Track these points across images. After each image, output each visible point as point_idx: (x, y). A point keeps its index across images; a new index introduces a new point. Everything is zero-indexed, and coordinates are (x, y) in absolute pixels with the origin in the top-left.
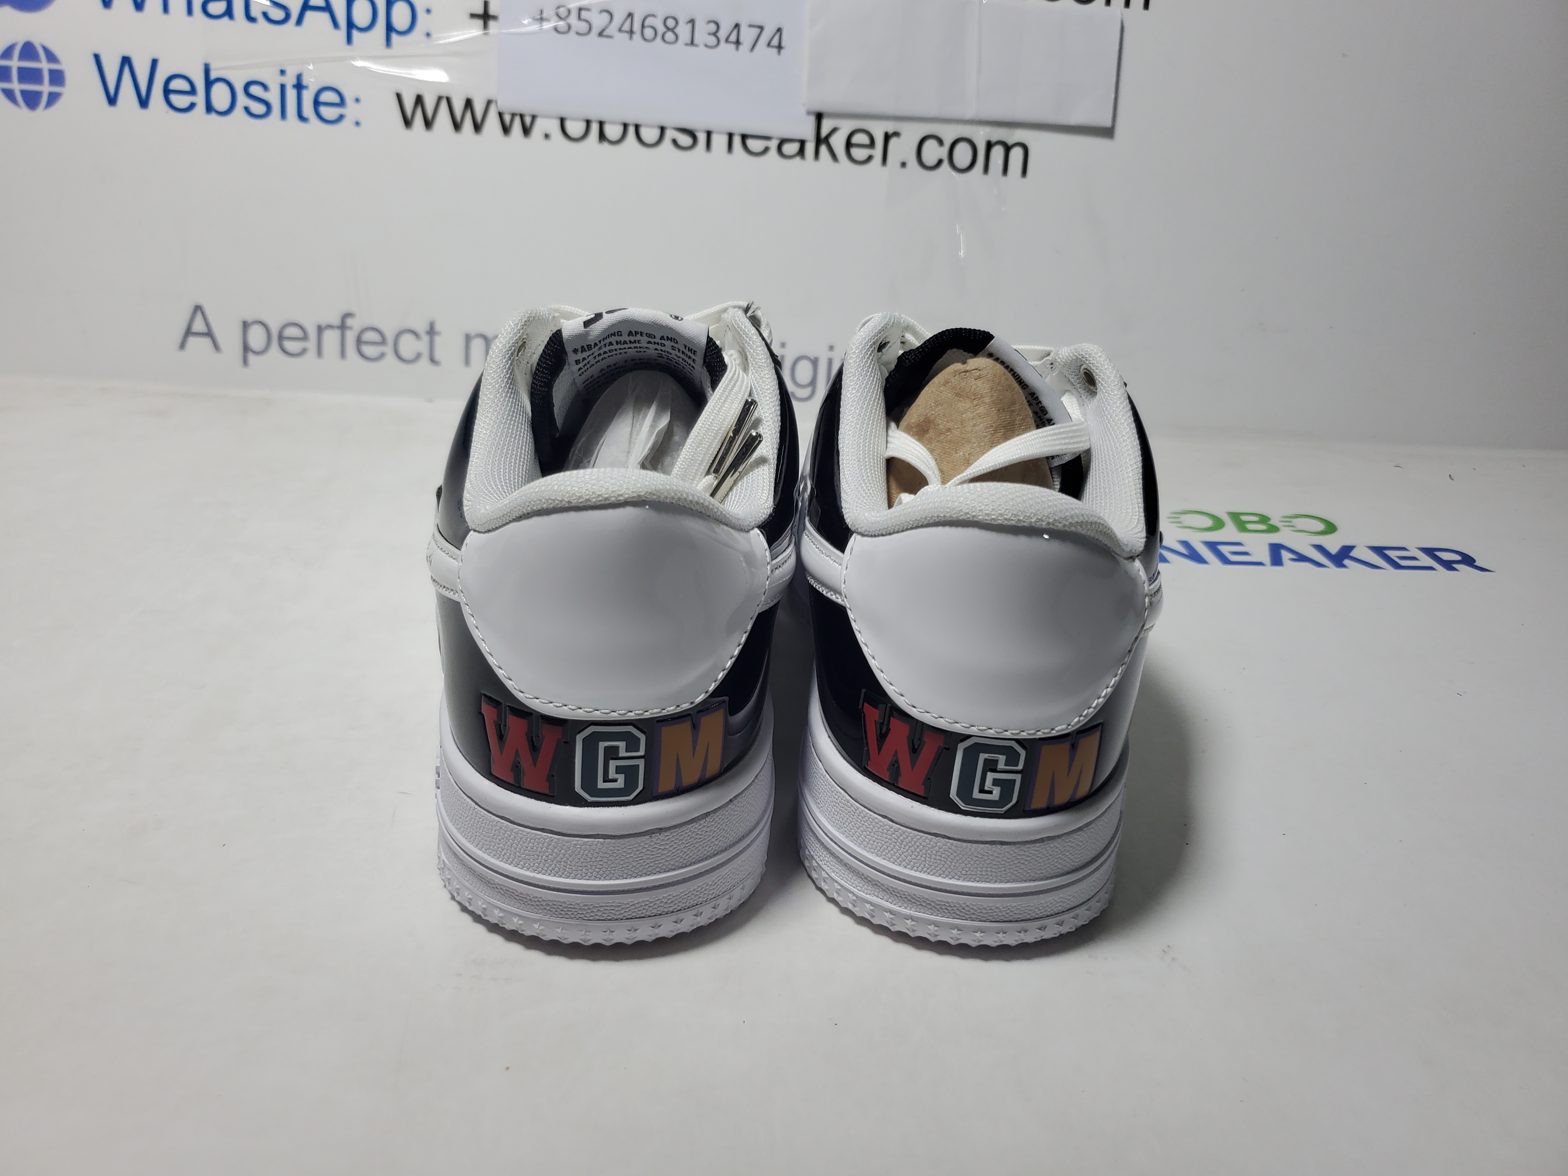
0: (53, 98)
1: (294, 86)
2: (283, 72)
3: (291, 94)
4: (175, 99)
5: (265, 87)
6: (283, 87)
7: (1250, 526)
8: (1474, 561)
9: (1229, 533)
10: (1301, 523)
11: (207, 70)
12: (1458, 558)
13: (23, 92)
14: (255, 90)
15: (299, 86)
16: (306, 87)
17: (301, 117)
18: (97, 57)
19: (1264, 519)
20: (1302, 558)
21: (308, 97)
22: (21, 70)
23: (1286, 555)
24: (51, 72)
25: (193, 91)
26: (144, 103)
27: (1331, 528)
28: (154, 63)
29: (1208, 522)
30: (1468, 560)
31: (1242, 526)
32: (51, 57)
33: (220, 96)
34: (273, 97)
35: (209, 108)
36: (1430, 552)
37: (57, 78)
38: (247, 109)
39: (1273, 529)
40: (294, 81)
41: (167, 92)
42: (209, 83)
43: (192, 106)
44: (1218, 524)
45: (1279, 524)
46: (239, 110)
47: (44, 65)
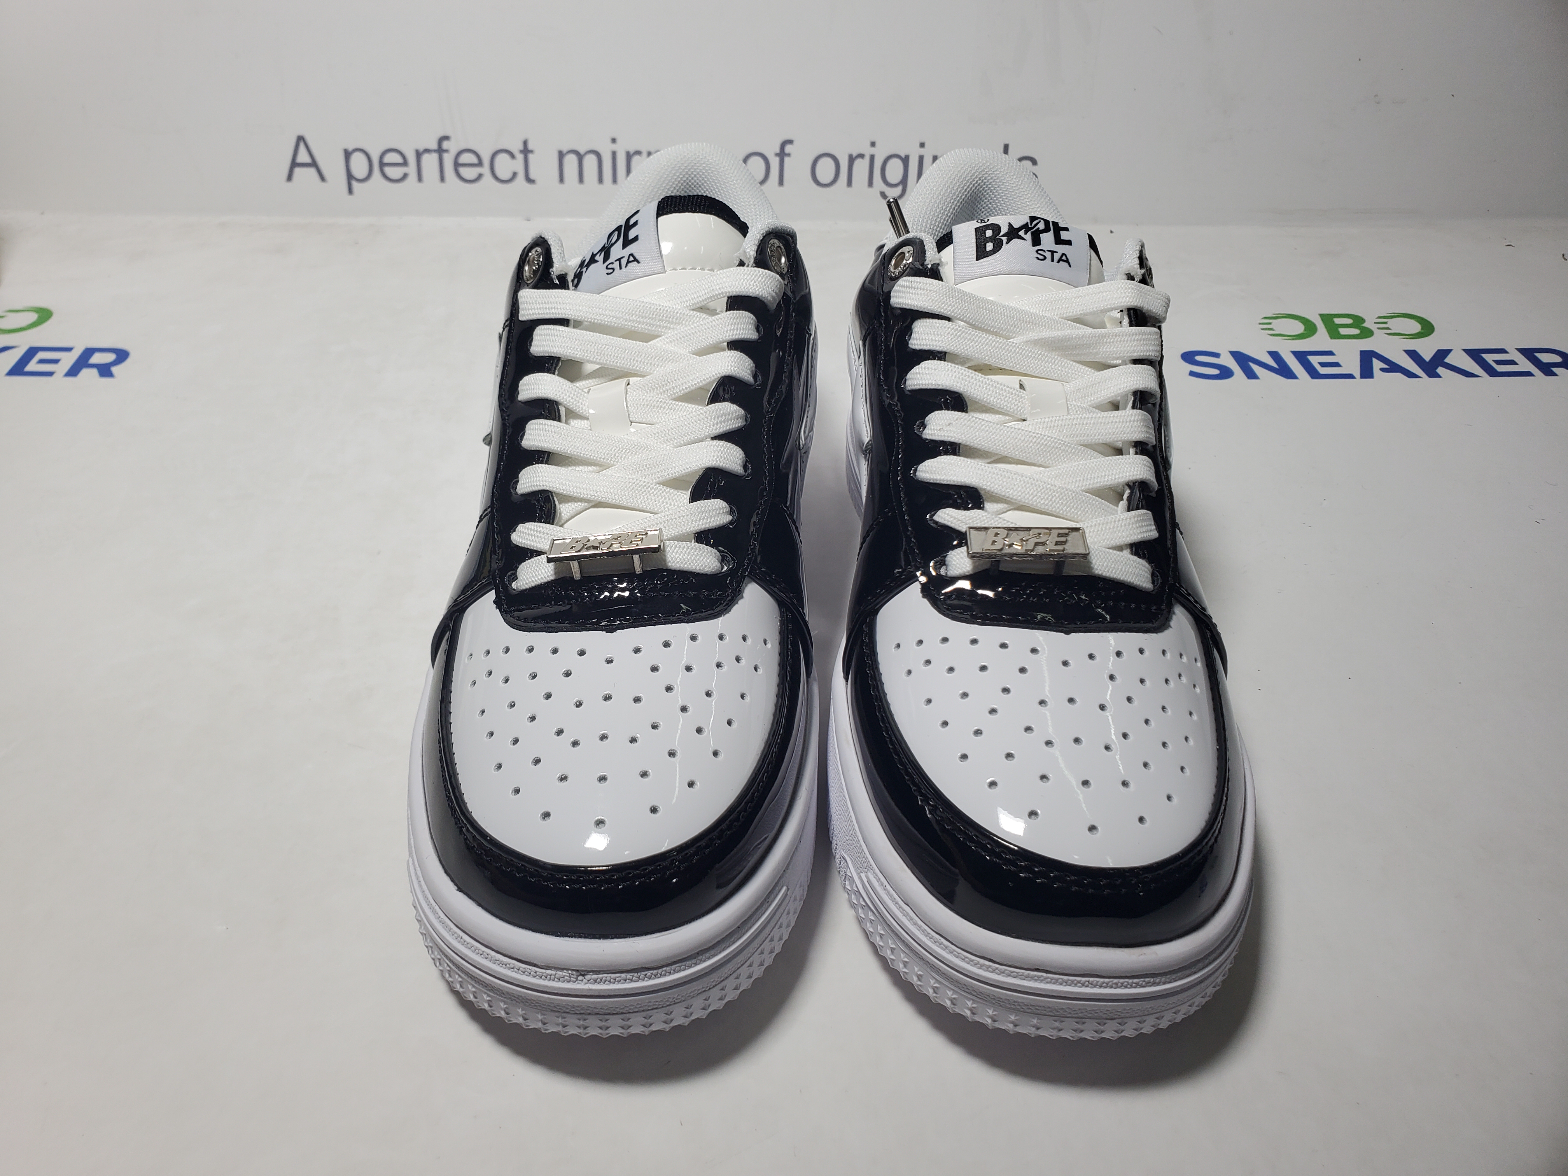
7: (1343, 331)
9: (1320, 340)
10: (1397, 325)
19: (1358, 321)
20: (1393, 367)
23: (1377, 364)
27: (1427, 329)
29: (1299, 328)
31: (1334, 332)
39: (1367, 333)
44: (1310, 329)
45: (1374, 327)
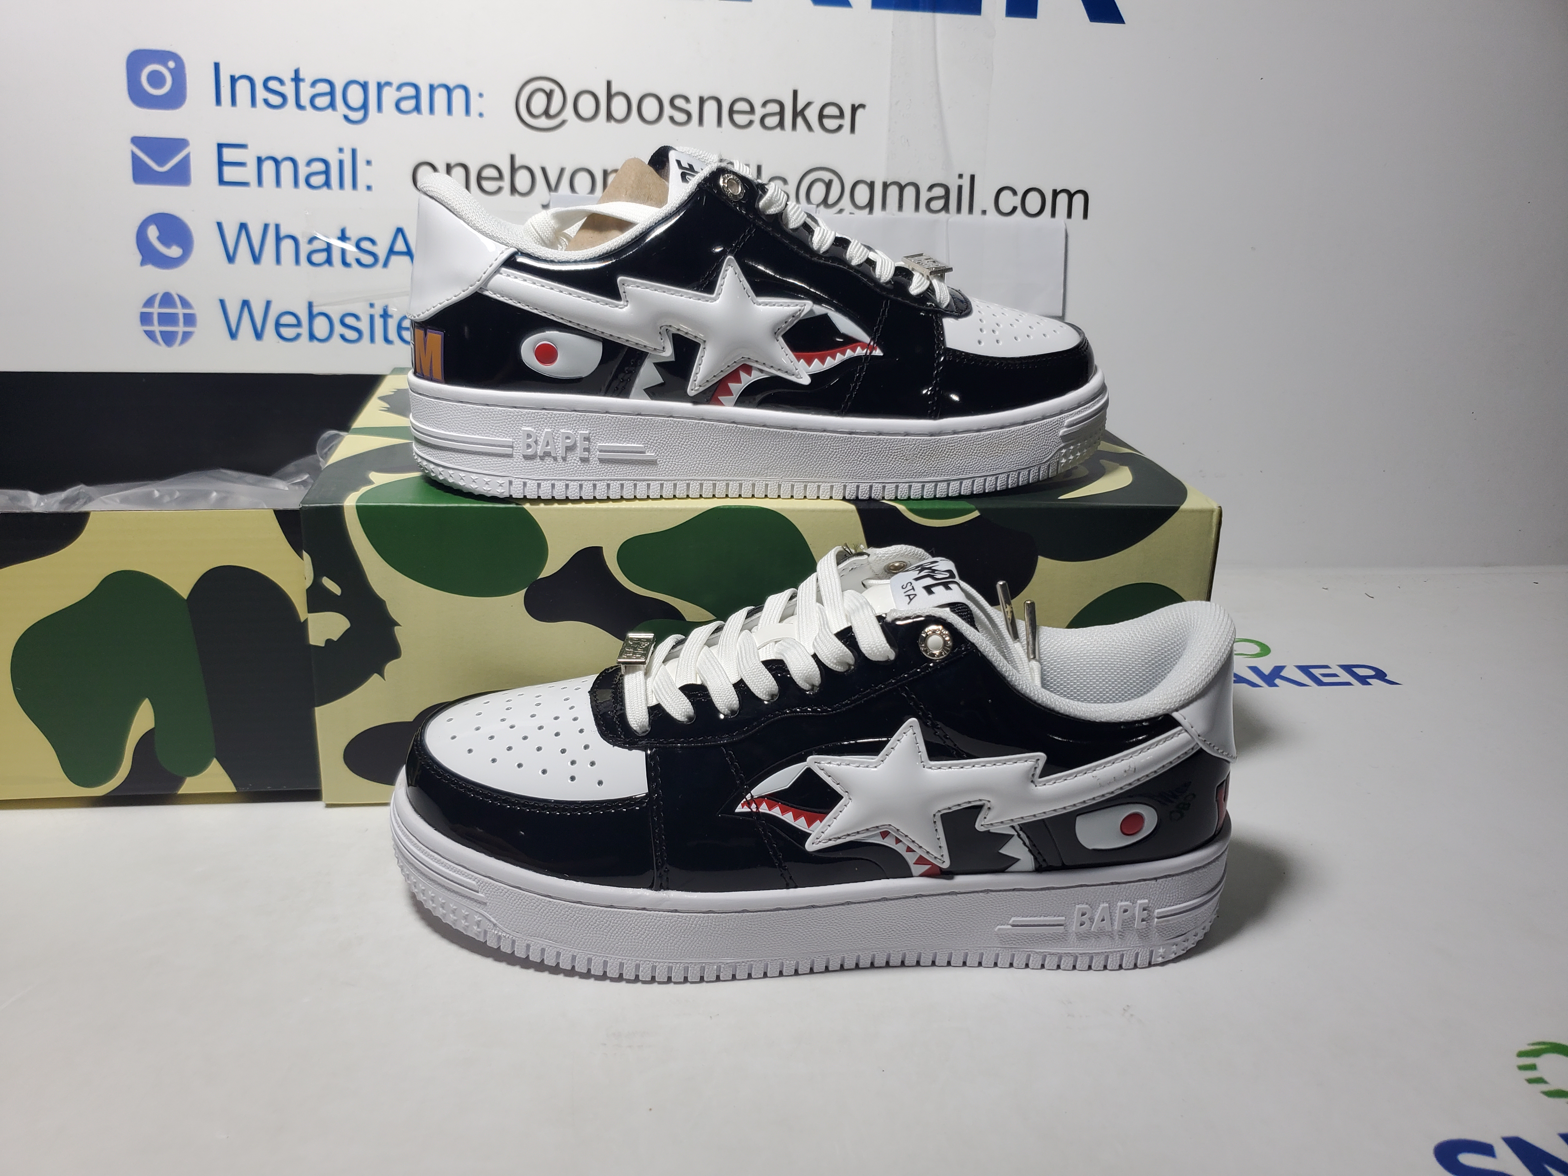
0: (187, 336)
1: (381, 316)
2: (372, 305)
3: (379, 323)
4: (285, 332)
5: (357, 317)
6: (372, 317)
8: (1386, 676)
11: (310, 305)
12: (1372, 673)
13: (161, 332)
14: (350, 321)
15: (385, 315)
16: (391, 316)
17: (387, 340)
18: (222, 302)
21: (392, 324)
22: (160, 315)
24: (185, 315)
25: (299, 324)
26: (259, 336)
28: (268, 303)
30: (1380, 675)
32: (185, 303)
33: (321, 327)
34: (364, 326)
35: (312, 337)
36: (1348, 669)
37: (190, 320)
38: (343, 337)
40: (382, 313)
41: (278, 325)
42: (312, 317)
43: (298, 336)
46: (336, 337)
47: (180, 311)
